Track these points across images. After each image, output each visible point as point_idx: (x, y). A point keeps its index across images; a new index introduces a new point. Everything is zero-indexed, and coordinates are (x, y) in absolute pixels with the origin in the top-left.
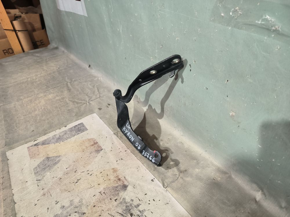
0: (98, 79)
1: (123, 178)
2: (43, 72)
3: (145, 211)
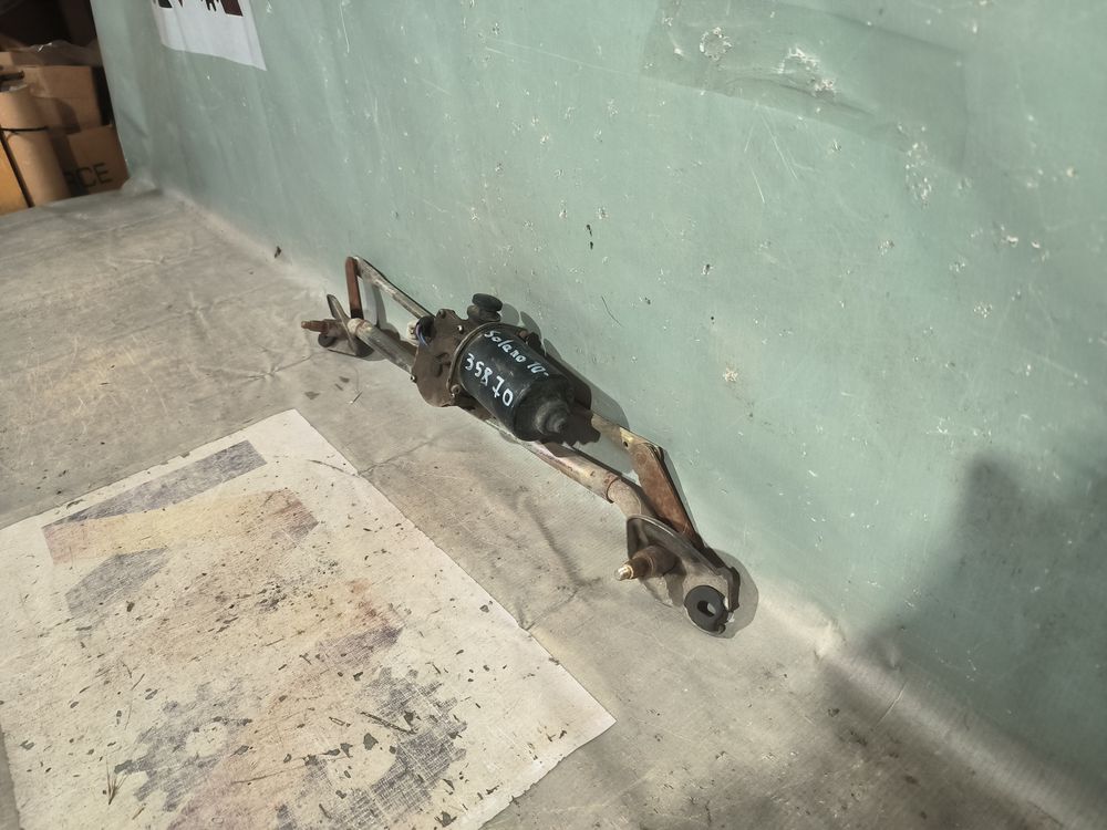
0: (307, 297)
1: (386, 607)
2: (100, 276)
3: (455, 701)
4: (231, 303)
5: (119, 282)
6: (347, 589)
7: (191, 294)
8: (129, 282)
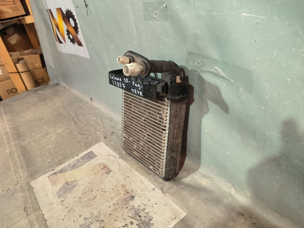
0: (100, 111)
1: (131, 191)
2: (48, 109)
3: (150, 212)
4: (82, 114)
5: (53, 110)
6: (121, 187)
7: (72, 112)
8: (56, 110)
